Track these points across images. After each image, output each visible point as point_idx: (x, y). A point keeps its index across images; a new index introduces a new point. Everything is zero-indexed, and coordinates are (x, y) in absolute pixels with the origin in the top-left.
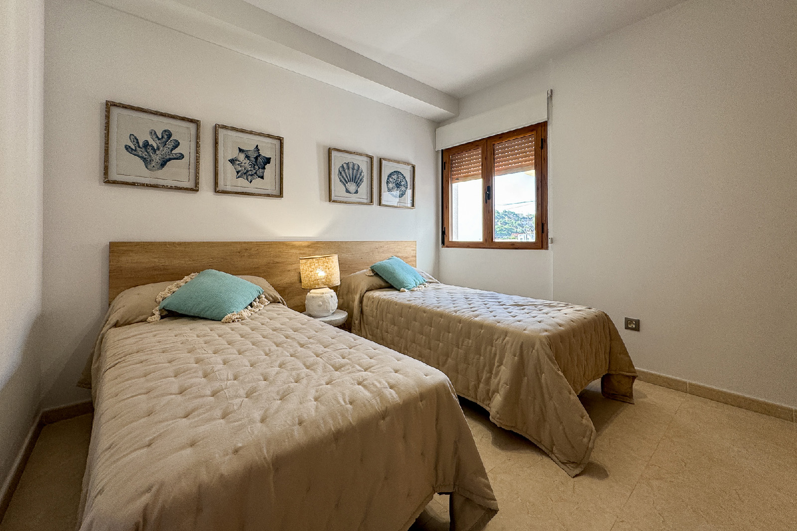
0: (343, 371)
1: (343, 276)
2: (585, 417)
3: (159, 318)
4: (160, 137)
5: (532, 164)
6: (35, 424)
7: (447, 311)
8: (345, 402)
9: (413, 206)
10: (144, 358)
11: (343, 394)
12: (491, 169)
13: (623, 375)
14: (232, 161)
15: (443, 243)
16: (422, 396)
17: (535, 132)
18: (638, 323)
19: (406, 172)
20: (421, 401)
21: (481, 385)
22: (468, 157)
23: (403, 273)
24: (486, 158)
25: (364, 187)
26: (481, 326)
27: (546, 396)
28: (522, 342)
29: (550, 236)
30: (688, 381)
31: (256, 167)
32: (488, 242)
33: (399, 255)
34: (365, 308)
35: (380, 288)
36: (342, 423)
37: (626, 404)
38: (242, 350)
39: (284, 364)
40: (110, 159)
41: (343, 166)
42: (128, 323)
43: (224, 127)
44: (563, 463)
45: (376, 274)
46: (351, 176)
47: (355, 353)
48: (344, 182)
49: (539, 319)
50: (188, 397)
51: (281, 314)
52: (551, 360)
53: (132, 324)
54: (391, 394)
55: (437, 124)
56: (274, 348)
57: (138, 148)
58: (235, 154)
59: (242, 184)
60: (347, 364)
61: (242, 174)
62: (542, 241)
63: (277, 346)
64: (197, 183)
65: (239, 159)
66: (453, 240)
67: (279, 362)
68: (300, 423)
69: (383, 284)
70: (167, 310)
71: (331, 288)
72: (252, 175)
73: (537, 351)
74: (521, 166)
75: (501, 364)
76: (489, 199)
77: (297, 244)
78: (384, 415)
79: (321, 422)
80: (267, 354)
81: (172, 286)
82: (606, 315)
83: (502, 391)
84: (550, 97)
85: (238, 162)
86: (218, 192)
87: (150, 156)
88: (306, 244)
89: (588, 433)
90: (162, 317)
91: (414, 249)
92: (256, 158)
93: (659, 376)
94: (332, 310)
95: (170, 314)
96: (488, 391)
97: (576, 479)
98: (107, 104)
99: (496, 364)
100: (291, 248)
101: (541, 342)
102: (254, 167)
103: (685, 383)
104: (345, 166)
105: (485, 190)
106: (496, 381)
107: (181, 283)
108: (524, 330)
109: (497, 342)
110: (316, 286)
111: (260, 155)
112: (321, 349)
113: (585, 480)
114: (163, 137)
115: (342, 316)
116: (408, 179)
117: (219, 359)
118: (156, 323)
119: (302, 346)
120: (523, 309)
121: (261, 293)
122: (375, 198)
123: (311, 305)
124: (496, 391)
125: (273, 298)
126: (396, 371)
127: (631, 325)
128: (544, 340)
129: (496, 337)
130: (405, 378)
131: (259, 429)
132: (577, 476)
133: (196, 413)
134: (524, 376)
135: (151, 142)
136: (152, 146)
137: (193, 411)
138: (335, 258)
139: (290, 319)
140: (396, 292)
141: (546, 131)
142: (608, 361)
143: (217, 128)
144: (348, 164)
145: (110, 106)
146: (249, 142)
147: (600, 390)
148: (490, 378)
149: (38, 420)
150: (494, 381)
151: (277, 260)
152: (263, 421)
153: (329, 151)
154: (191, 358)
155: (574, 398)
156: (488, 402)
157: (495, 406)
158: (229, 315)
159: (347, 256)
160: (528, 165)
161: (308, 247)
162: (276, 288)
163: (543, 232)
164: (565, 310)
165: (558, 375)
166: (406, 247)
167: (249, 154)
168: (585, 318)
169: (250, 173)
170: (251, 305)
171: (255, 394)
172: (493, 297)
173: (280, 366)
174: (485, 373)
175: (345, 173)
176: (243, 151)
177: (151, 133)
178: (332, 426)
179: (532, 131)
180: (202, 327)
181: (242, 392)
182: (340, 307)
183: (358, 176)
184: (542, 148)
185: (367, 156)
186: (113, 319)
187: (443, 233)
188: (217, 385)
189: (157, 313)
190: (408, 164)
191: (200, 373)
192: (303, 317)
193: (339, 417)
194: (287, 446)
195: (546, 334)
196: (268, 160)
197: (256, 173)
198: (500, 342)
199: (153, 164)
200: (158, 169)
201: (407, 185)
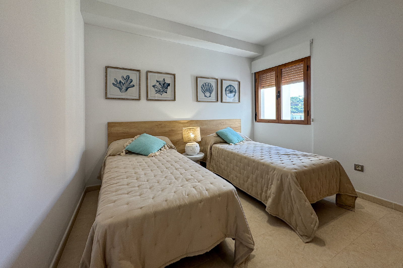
0: (189, 182)
1: (203, 136)
2: (313, 214)
3: (125, 154)
4: (125, 78)
5: (302, 79)
6: (84, 192)
7: (249, 156)
8: (185, 194)
9: (239, 102)
10: (117, 170)
11: (186, 191)
12: (280, 82)
13: (348, 195)
14: (154, 86)
15: (256, 120)
16: (219, 196)
17: (304, 62)
18: (362, 167)
19: (235, 85)
20: (219, 197)
21: (263, 193)
22: (270, 75)
23: (231, 136)
24: (277, 76)
25: (214, 94)
26: (263, 164)
27: (293, 202)
28: (282, 174)
29: (312, 117)
30: (394, 202)
31: (164, 88)
32: (279, 120)
33: (231, 126)
34: (212, 152)
35: (221, 143)
36: (182, 203)
37: (349, 211)
38: (153, 170)
39: (167, 177)
40: (107, 89)
41: (203, 85)
42: (114, 155)
43: (151, 72)
44: (301, 236)
45: (219, 136)
46: (207, 89)
47: (197, 174)
48: (204, 92)
49: (294, 163)
50: (129, 186)
51: (172, 154)
52: (296, 184)
53: (115, 155)
54: (206, 193)
55: (252, 60)
56: (165, 169)
57: (117, 84)
58: (155, 83)
59: (158, 96)
60: (192, 179)
61: (158, 92)
62: (307, 121)
63: (166, 169)
64: (140, 97)
65: (156, 85)
66: (261, 119)
67: (165, 176)
68: (166, 201)
69: (222, 141)
70: (128, 151)
71: (197, 142)
72: (162, 92)
73: (289, 179)
74: (296, 80)
75: (272, 184)
76: (279, 97)
77: (182, 122)
78: (201, 201)
79: (174, 201)
80: (161, 172)
81: (130, 140)
82: (338, 162)
83: (272, 196)
84: (312, 43)
85: (156, 87)
86: (148, 100)
87: (122, 86)
88: (186, 122)
89: (314, 223)
90: (126, 153)
91: (239, 123)
92: (164, 84)
93: (375, 198)
94: (197, 153)
95: (129, 153)
96: (266, 196)
97: (306, 244)
98: (106, 67)
99: (270, 184)
100: (179, 124)
101: (291, 174)
102: (163, 88)
103: (392, 203)
104: (204, 84)
105: (277, 93)
106: (270, 192)
107: (133, 139)
108: (284, 168)
109: (270, 173)
110: (190, 141)
111: (165, 83)
112: (183, 171)
113: (312, 245)
114: (126, 79)
115: (201, 155)
116: (237, 88)
117: (143, 173)
118: (124, 156)
119: (176, 169)
120: (289, 157)
121: (165, 144)
122: (219, 99)
123: (188, 150)
124: (269, 197)
125: (170, 146)
126: (211, 184)
127: (359, 168)
128: (293, 174)
129: (270, 170)
130: (214, 187)
131: (151, 201)
132: (307, 242)
133: (131, 193)
134: (283, 191)
135: (122, 81)
136: (122, 82)
137: (130, 192)
138: (198, 129)
139: (175, 157)
140: (227, 145)
141: (310, 60)
142: (338, 187)
143: (147, 72)
144: (205, 83)
145: (107, 68)
146: (161, 78)
147: (335, 202)
148: (267, 190)
149: (85, 190)
150: (269, 192)
151: (173, 129)
152: (153, 198)
153: (197, 78)
154: (133, 171)
155: (308, 204)
156: (266, 202)
157: (268, 203)
158: (151, 154)
159: (205, 127)
160: (300, 79)
161: (187, 123)
162: (172, 141)
163: (308, 115)
164: (313, 159)
165: (300, 192)
166: (235, 122)
167: (161, 83)
168: (322, 164)
169: (161, 91)
170: (160, 150)
171: (153, 188)
172: (276, 149)
173: (165, 178)
174: (265, 188)
175: (204, 88)
176: (158, 81)
177: (122, 77)
178: (178, 203)
179: (302, 61)
180: (140, 158)
181: (148, 187)
182: (201, 151)
183: (211, 89)
184: (307, 70)
185: (215, 79)
186: (109, 153)
187: (256, 115)
188: (140, 183)
189: (124, 152)
190: (237, 81)
191: (135, 178)
192: (181, 156)
193: (182, 200)
194: (160, 208)
195: (295, 171)
196: (169, 85)
197: (164, 91)
198: (272, 173)
199: (123, 90)
200: (125, 92)
201: (236, 92)
